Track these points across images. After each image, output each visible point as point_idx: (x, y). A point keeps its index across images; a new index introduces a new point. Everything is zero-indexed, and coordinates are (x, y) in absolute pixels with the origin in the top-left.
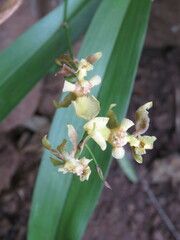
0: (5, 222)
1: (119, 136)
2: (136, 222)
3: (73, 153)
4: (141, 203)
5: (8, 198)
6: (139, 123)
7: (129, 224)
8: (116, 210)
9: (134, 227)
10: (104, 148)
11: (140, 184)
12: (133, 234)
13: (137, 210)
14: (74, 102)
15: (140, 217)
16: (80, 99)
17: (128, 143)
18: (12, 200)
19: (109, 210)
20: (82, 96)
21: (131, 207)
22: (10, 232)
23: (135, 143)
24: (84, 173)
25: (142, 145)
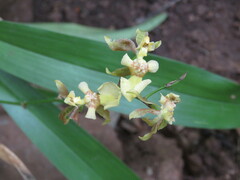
0: (208, 143)
1: (138, 68)
2: (206, 13)
3: (155, 112)
4: (188, 8)
5: (185, 141)
6: (124, 48)
7: (208, 20)
8: (195, 34)
9: (211, 15)
10: (149, 81)
11: (168, 10)
12: (218, 16)
13: (194, 12)
14: (105, 108)
15: (201, 9)
16: (102, 102)
17: (144, 58)
18: (186, 136)
19: (195, 41)
20: (99, 101)
21: (192, 18)
22: (217, 138)
23: (144, 51)
24: (173, 99)
25: (146, 45)
